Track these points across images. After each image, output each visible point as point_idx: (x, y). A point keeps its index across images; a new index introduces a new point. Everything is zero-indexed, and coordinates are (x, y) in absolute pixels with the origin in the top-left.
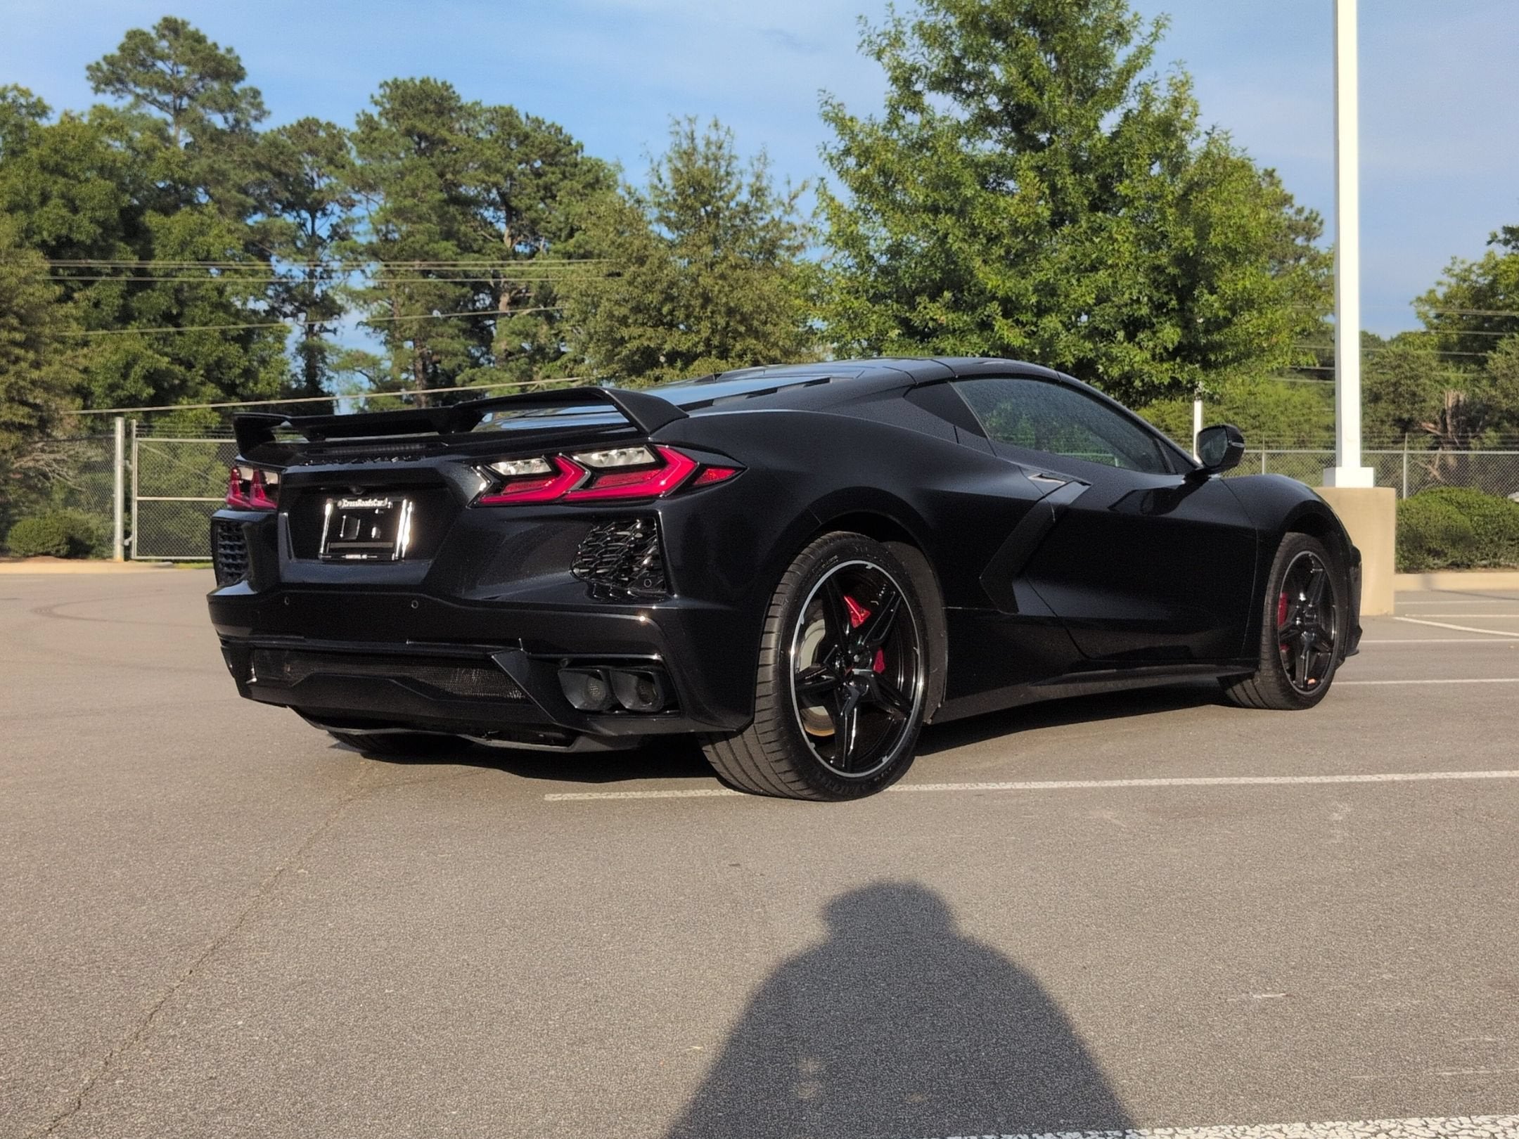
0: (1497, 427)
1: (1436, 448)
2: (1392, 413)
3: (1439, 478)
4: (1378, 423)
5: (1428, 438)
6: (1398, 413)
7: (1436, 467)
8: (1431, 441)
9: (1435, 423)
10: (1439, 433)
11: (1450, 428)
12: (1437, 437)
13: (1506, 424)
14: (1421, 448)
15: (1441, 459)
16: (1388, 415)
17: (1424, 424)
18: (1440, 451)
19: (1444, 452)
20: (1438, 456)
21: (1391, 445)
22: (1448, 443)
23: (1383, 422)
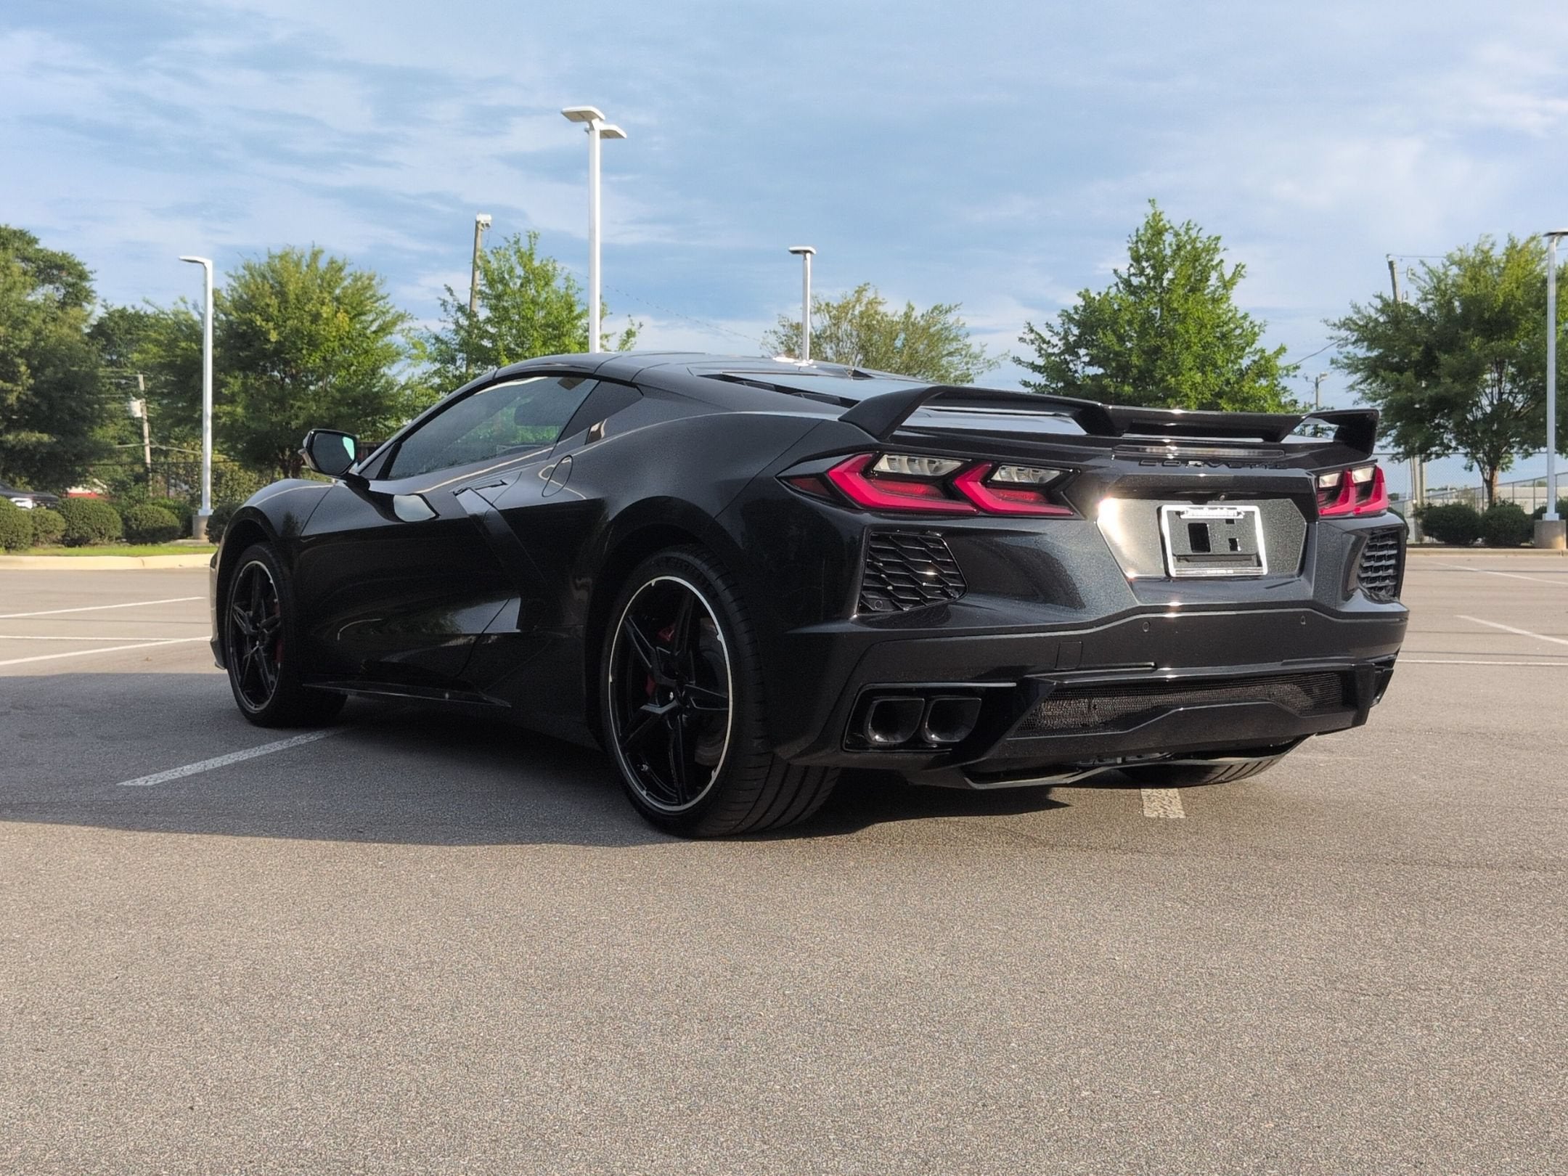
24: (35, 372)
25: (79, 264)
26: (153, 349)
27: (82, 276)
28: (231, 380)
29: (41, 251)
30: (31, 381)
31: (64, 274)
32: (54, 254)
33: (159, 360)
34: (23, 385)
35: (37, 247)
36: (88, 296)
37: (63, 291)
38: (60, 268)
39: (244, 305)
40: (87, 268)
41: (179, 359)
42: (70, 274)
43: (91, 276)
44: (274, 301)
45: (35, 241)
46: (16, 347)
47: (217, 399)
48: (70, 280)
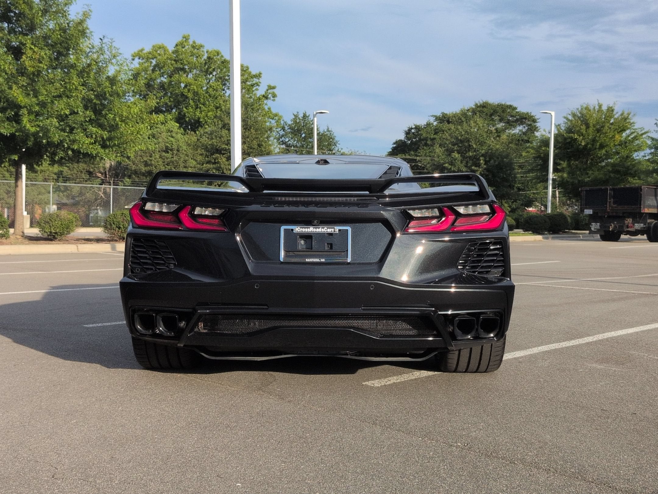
0: (130, 177)
1: (102, 185)
2: (86, 168)
3: (104, 197)
4: (79, 172)
5: (99, 180)
6: (88, 169)
7: (102, 192)
8: (100, 182)
9: (102, 174)
10: (103, 178)
11: (108, 176)
12: (102, 180)
13: (134, 176)
14: (96, 184)
15: (104, 189)
16: (84, 169)
17: (97, 174)
18: (103, 186)
19: (105, 186)
20: (103, 188)
21: (85, 182)
22: (107, 182)
23: (81, 172)
24: (486, 162)
25: (532, 116)
26: (532, 151)
27: (534, 121)
28: (562, 162)
29: (518, 112)
30: (485, 166)
31: (527, 121)
32: (523, 113)
33: (533, 155)
34: (482, 168)
35: (517, 111)
36: (536, 129)
37: (526, 128)
38: (525, 118)
39: (569, 130)
40: (536, 117)
41: (542, 155)
42: (529, 121)
43: (538, 121)
44: (584, 127)
45: (516, 108)
46: (480, 153)
47: (555, 170)
48: (529, 123)
